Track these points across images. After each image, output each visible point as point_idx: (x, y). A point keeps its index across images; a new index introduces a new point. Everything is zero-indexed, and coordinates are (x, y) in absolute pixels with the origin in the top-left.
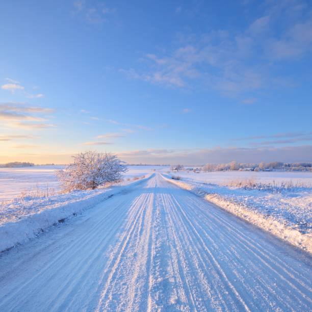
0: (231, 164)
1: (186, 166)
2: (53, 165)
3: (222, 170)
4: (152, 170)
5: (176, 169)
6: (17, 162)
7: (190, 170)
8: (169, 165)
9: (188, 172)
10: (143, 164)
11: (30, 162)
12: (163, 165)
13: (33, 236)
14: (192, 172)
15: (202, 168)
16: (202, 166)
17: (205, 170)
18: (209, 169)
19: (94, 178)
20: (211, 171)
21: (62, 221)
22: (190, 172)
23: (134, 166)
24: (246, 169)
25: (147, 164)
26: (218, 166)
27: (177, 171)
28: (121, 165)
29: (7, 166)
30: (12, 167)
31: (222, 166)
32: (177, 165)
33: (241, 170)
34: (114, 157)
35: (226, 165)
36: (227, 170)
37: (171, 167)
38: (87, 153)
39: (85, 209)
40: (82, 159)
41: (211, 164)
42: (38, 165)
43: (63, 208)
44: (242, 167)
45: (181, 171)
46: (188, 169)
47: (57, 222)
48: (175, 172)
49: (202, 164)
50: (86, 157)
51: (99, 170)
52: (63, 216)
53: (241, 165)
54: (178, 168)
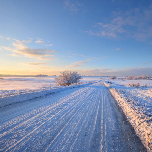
0: (142, 76)
1: (118, 77)
2: (55, 76)
3: (137, 79)
4: (100, 78)
5: (113, 78)
6: (40, 75)
7: (120, 79)
8: (109, 76)
9: (119, 80)
10: (96, 76)
11: (46, 75)
12: (106, 76)
13: (44, 95)
14: (121, 80)
15: (126, 78)
16: (127, 77)
17: (128, 79)
18: (130, 78)
19: (69, 81)
20: (131, 80)
21: (53, 93)
22: (120, 80)
23: (92, 77)
24: (150, 79)
25: (98, 76)
26: (135, 77)
27: (113, 79)
28: (79, 76)
29: (37, 76)
30: (39, 76)
31: (137, 77)
32: (113, 76)
33: (148, 79)
34: (77, 73)
35: (140, 77)
36: (140, 79)
37: (110, 77)
38: (66, 71)
39: (61, 91)
40: (64, 74)
41: (131, 76)
42: (49, 76)
43: (54, 90)
44: (148, 78)
45: (115, 79)
46: (119, 78)
47: (51, 93)
48: (112, 80)
49: (127, 76)
50: (66, 73)
51: (71, 78)
52: (53, 92)
53: (148, 77)
54: (114, 78)
